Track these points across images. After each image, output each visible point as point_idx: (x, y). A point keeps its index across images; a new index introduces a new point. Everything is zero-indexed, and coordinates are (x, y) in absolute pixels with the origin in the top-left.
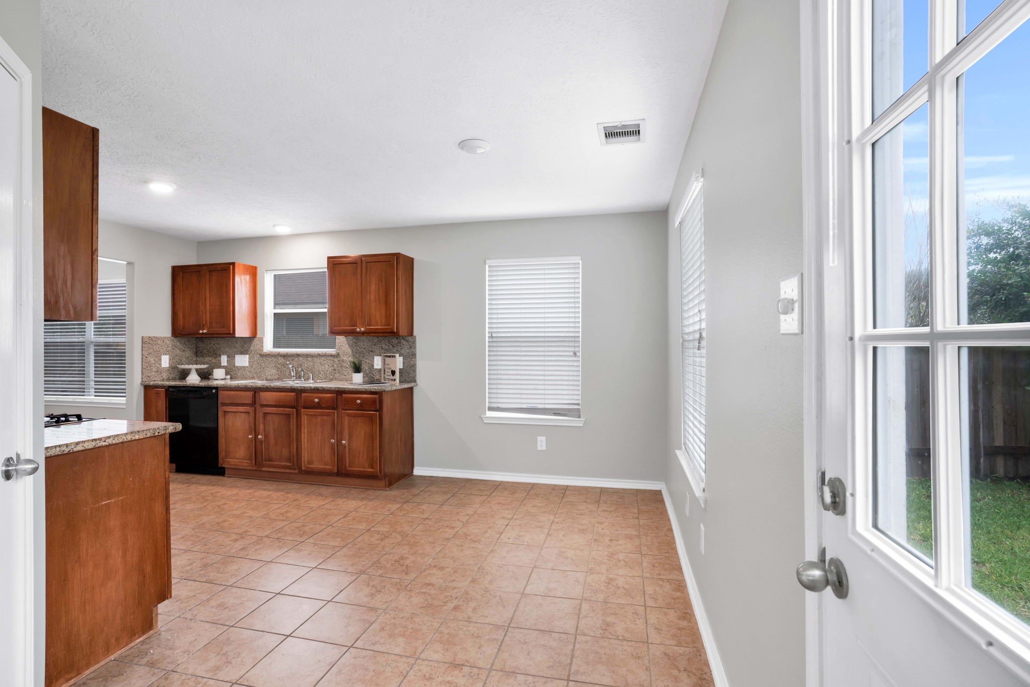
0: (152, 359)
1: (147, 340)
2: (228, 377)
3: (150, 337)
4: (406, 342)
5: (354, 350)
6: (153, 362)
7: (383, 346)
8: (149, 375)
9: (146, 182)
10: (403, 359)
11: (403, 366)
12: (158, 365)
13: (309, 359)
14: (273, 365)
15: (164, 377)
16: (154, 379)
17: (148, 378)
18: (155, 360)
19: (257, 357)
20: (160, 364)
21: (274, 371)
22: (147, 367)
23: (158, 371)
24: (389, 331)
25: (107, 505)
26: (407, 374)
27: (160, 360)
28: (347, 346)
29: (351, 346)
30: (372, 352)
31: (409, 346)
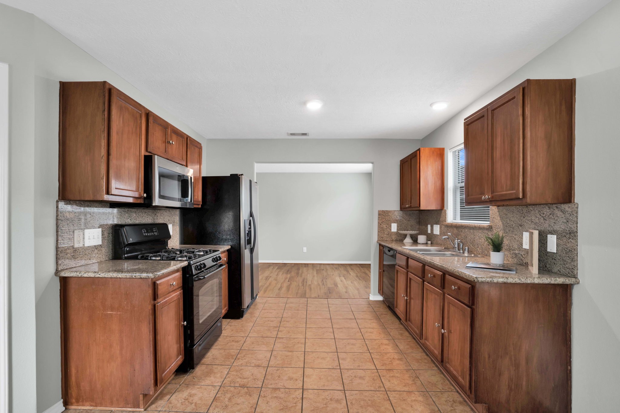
0: (384, 226)
1: (381, 213)
2: (429, 242)
3: (383, 211)
4: (561, 213)
5: (504, 223)
6: (385, 228)
7: (533, 218)
8: (382, 236)
9: (305, 103)
10: (557, 238)
11: (557, 250)
12: (389, 230)
13: (472, 231)
15: (393, 238)
16: (386, 239)
17: (382, 238)
18: (387, 227)
19: (443, 227)
20: (391, 230)
22: (381, 231)
23: (388, 234)
24: (514, 197)
25: (111, 315)
26: (562, 263)
27: (391, 226)
28: (499, 218)
29: (502, 218)
30: (521, 226)
31: (566, 219)
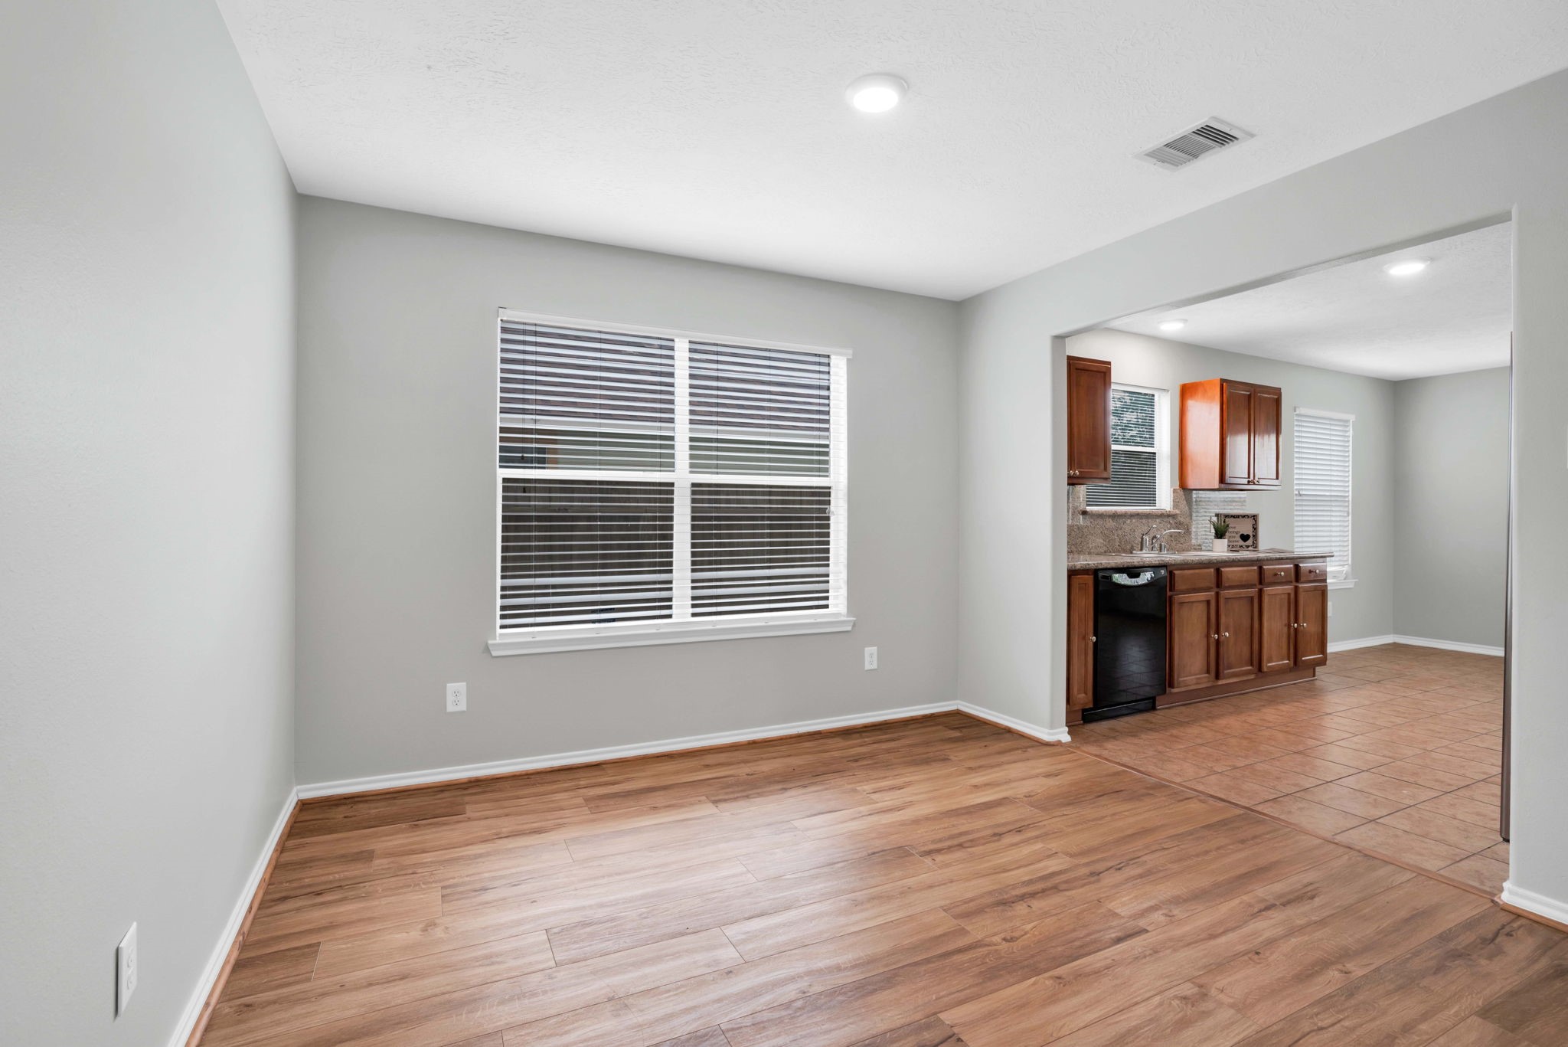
14: (1099, 531)
21: (1100, 541)
